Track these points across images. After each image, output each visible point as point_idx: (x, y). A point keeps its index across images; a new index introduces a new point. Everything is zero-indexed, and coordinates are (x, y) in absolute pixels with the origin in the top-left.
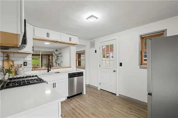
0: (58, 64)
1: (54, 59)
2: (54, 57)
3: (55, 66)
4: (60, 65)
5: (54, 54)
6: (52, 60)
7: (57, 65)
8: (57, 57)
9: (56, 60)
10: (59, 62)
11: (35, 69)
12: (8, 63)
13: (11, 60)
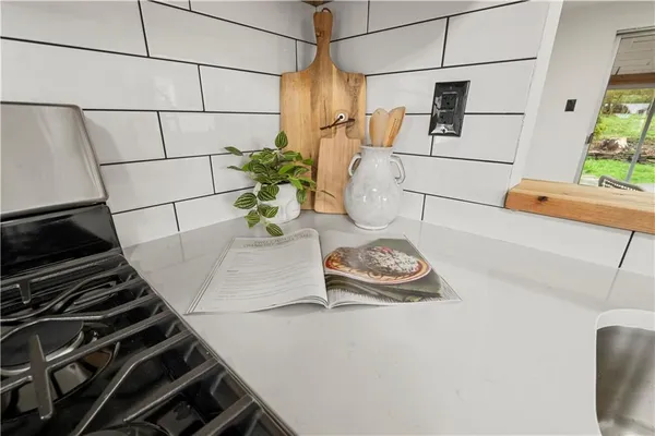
11: (543, 199)
12: (312, 96)
13: (340, 71)
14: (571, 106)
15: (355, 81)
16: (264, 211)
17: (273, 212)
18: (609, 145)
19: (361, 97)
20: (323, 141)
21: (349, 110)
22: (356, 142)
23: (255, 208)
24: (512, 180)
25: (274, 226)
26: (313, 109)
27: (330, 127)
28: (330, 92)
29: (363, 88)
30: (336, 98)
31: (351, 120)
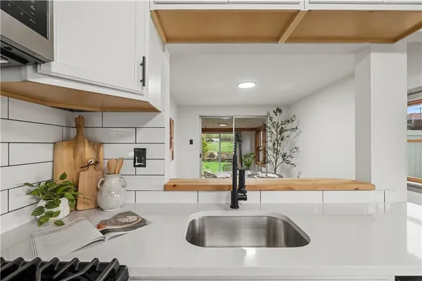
0: (284, 156)
1: (269, 139)
2: (269, 134)
3: (273, 160)
4: (289, 159)
5: (269, 125)
6: (265, 142)
7: (280, 160)
8: (281, 133)
9: (277, 143)
10: (284, 149)
11: (175, 186)
12: (74, 152)
13: (89, 142)
14: (191, 142)
15: (97, 145)
16: (51, 215)
17: (58, 213)
18: (212, 155)
19: (101, 152)
20: (81, 173)
21: (95, 157)
22: (100, 172)
23: (43, 214)
24: (166, 181)
25: (59, 221)
26: (74, 157)
27: (85, 166)
28: (85, 150)
29: (101, 148)
30: (88, 153)
31: (97, 162)
